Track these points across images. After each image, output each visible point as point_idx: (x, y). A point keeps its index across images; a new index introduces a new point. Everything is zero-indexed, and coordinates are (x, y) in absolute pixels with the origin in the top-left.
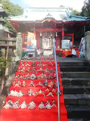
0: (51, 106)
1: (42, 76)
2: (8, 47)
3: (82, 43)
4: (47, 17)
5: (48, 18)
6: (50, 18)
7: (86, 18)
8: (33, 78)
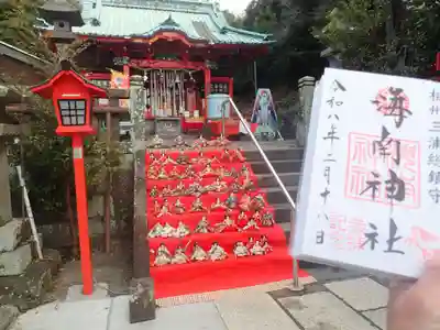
0: (263, 249)
1: (219, 186)
2: (109, 116)
3: (258, 104)
4: (163, 27)
5: (167, 30)
6: (173, 31)
7: (265, 36)
8: (197, 191)
